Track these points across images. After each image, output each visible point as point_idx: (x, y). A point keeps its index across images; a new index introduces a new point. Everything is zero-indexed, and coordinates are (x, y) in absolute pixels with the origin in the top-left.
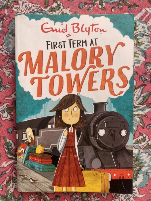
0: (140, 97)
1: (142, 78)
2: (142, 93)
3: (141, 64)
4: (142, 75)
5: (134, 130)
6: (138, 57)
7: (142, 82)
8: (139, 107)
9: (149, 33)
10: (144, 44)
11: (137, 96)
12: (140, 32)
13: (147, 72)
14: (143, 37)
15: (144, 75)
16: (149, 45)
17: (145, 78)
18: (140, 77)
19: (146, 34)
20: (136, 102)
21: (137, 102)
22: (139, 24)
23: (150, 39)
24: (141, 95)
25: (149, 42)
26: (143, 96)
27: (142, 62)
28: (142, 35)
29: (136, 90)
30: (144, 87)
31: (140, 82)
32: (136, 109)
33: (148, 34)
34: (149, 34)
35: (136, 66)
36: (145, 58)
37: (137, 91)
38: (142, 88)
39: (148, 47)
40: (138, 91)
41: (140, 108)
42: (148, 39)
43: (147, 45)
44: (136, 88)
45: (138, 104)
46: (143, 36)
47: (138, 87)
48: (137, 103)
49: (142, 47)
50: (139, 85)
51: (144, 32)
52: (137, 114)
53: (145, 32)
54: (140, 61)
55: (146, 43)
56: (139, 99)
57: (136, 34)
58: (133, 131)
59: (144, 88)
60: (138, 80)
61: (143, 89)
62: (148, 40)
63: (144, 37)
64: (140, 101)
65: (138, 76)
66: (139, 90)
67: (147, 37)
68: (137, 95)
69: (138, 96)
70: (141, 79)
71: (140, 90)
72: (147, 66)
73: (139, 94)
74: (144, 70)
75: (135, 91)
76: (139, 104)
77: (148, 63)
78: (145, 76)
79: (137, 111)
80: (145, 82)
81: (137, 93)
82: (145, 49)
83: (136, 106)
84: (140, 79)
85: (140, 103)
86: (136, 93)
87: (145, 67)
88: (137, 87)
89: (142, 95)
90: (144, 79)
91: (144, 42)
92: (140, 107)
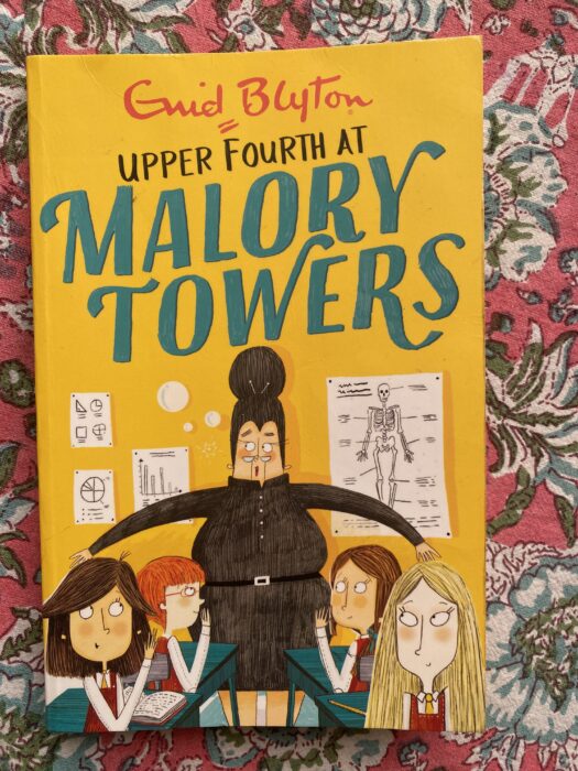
0: (564, 382)
1: (558, 309)
2: (568, 365)
3: (544, 258)
4: (557, 301)
5: (569, 505)
6: (529, 236)
7: (562, 324)
8: (568, 417)
9: (549, 141)
10: (539, 184)
11: (553, 378)
12: (515, 145)
13: (573, 283)
14: (531, 161)
15: (564, 297)
16: (558, 186)
17: (569, 307)
18: (550, 307)
19: (540, 147)
20: (554, 402)
21: (558, 401)
22: (508, 118)
23: (557, 163)
24: (566, 374)
25: (555, 175)
26: (576, 376)
27: (544, 251)
28: (527, 156)
29: (546, 359)
30: (570, 340)
31: (553, 326)
32: (561, 426)
33: (546, 145)
34: (549, 146)
35: (528, 273)
36: (556, 236)
37: (549, 362)
38: (564, 346)
39: (555, 194)
40: (554, 361)
41: (573, 420)
42: (549, 163)
43: (550, 188)
44: (546, 352)
45: (563, 408)
46: (531, 156)
47: (553, 347)
48: (558, 405)
49: (536, 197)
50: (552, 337)
51: (530, 144)
52: (566, 444)
53: (534, 142)
54: (539, 248)
55: (548, 182)
56: (562, 387)
57: (505, 155)
58: (568, 508)
59: (571, 344)
60: (547, 321)
61: (569, 350)
62: (549, 168)
63: (534, 160)
64: (569, 394)
65: (545, 306)
66: (555, 354)
67: (544, 159)
68: (554, 374)
69: (556, 380)
70: (554, 313)
71: (560, 354)
72: (566, 262)
73: (560, 369)
74: (559, 278)
75: (545, 364)
76: (566, 407)
77: (569, 252)
78: (569, 301)
79: (564, 435)
80: (571, 320)
81: (552, 367)
82: (548, 205)
83: (558, 418)
84: (554, 316)
85: (571, 402)
86: (546, 367)
87: (560, 268)
88: (546, 346)
89: (571, 372)
90: (564, 311)
91: (537, 180)
92: (572, 415)
